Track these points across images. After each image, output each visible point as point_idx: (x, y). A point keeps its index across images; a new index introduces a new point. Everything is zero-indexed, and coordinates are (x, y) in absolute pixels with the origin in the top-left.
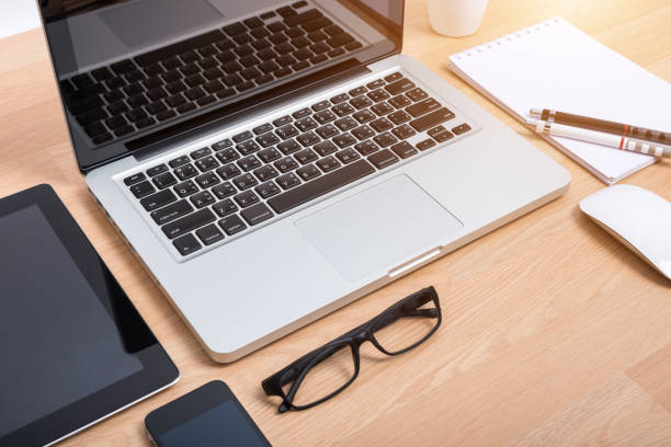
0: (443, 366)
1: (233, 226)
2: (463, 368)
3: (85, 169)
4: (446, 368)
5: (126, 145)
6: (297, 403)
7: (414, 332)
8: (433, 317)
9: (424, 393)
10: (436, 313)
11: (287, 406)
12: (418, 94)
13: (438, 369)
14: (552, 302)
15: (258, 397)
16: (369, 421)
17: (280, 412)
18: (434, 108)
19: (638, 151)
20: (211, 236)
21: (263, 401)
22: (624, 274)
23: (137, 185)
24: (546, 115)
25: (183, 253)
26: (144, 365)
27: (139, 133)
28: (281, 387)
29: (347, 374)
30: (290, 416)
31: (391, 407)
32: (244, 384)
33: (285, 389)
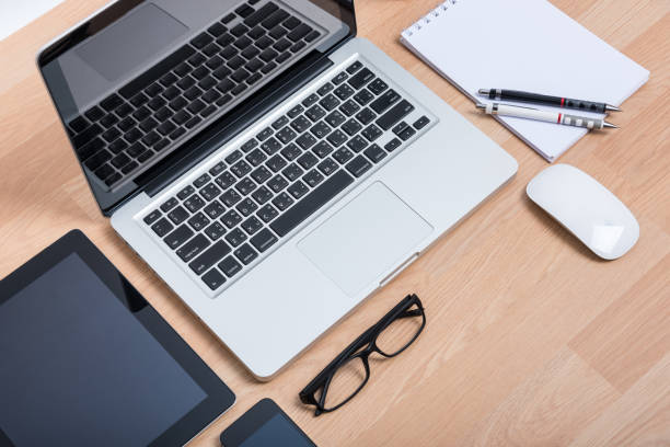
0: (432, 357)
1: (247, 255)
2: (446, 358)
3: (107, 212)
4: (435, 358)
5: (135, 181)
6: (327, 407)
7: (407, 330)
8: (419, 315)
9: (420, 383)
10: (421, 312)
11: (320, 410)
12: (379, 86)
13: (428, 362)
14: (509, 288)
15: (297, 405)
16: (383, 412)
17: (316, 415)
18: (395, 101)
19: (573, 124)
20: (231, 267)
21: (302, 407)
22: (566, 252)
23: (156, 223)
24: (493, 94)
25: (213, 288)
26: (207, 391)
27: (143, 168)
28: (314, 396)
29: (360, 376)
30: (324, 417)
31: (397, 397)
32: (285, 397)
33: (317, 396)
